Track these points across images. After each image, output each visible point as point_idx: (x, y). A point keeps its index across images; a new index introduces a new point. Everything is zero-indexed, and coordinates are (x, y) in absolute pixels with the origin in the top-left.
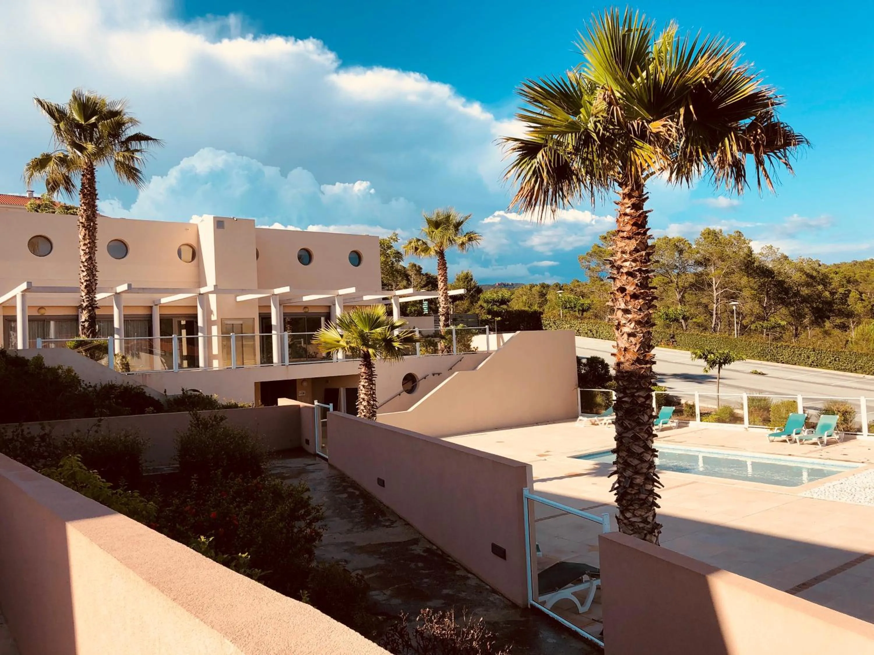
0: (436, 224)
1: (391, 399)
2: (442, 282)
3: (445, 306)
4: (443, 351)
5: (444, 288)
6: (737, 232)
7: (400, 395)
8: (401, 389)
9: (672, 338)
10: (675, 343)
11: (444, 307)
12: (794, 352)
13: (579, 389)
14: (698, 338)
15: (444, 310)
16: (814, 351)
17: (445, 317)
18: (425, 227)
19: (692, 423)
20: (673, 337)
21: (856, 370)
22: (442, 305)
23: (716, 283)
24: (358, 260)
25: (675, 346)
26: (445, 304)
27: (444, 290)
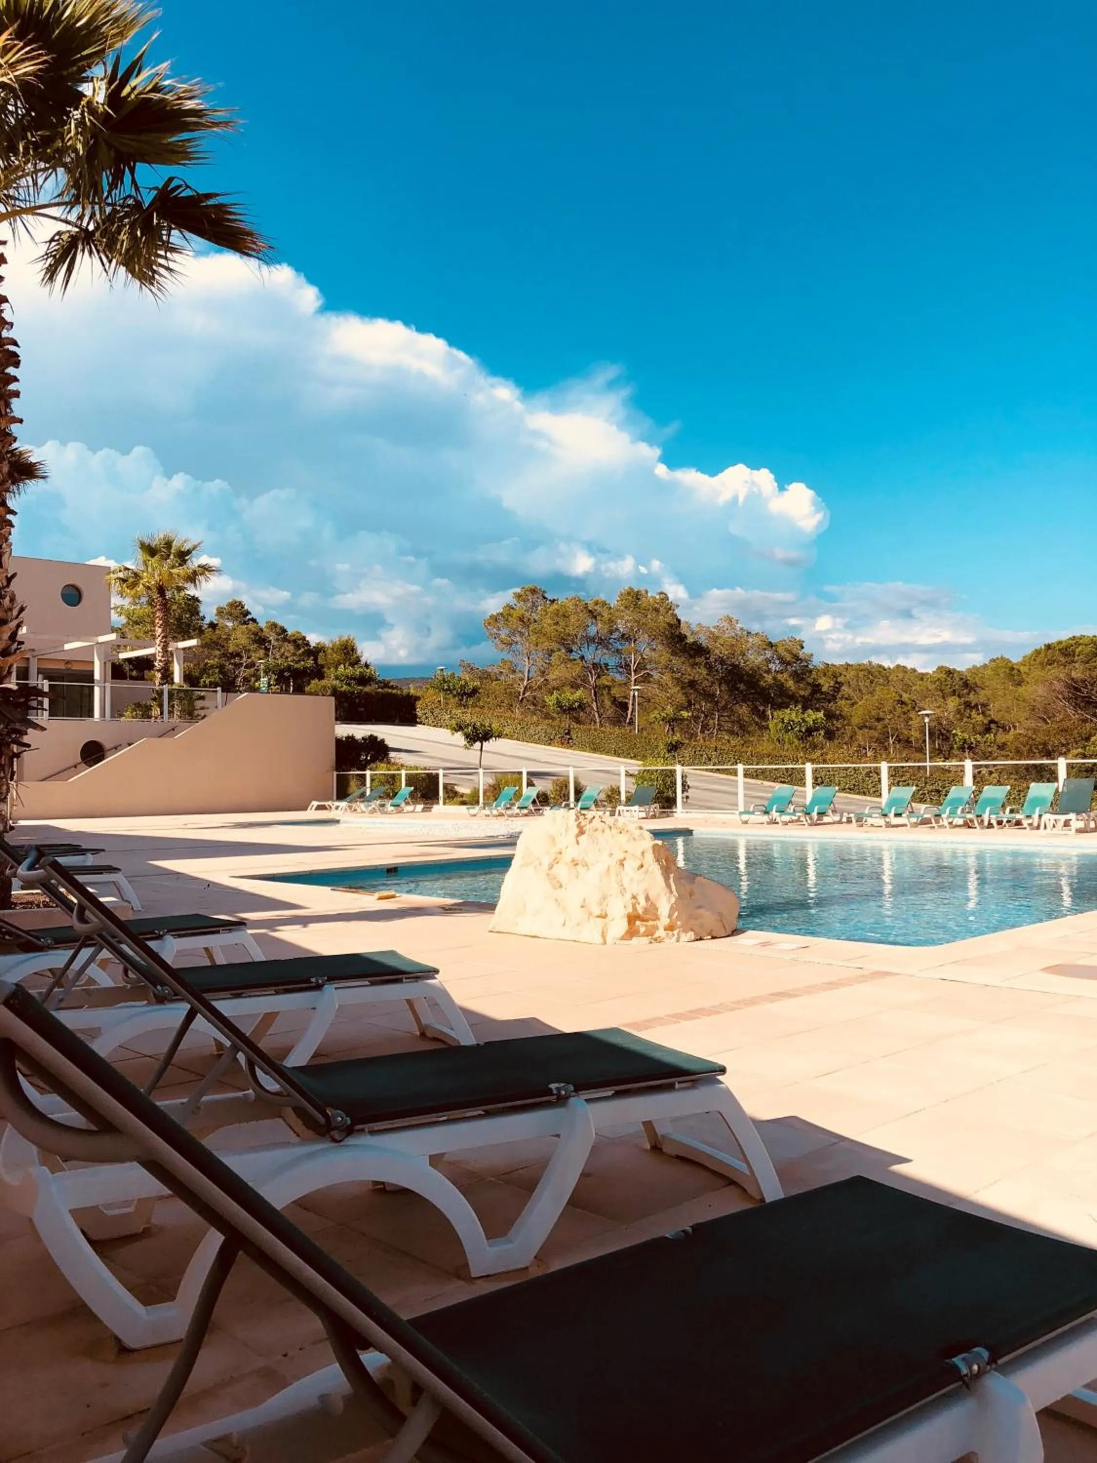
0: (150, 551)
1: (58, 773)
2: (159, 627)
3: (163, 659)
4: (156, 718)
5: (162, 635)
6: (662, 593)
7: (75, 767)
8: (80, 760)
9: (566, 734)
10: (571, 741)
11: (160, 661)
12: (695, 752)
13: (335, 773)
14: (596, 734)
15: (161, 664)
16: (716, 751)
17: (162, 674)
18: (140, 555)
19: (435, 808)
20: (568, 733)
21: (757, 775)
22: (158, 658)
23: (635, 663)
24: (78, 598)
25: (563, 744)
26: (163, 657)
27: (163, 638)
